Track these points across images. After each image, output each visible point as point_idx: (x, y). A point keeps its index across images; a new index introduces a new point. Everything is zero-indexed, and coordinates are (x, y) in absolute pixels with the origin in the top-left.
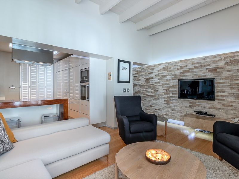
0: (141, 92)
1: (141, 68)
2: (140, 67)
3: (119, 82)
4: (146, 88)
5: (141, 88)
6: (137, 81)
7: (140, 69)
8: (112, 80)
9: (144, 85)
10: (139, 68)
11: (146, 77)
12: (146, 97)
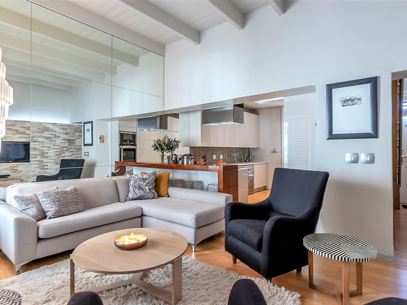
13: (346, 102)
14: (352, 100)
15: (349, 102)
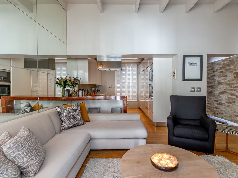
0: (228, 92)
1: (229, 59)
2: (227, 59)
3: (184, 80)
4: (236, 87)
5: (228, 87)
6: (223, 78)
7: (227, 62)
8: (176, 79)
9: (233, 82)
10: (225, 60)
11: (236, 72)
12: (234, 99)
13: (191, 64)
14: (193, 64)
15: (192, 65)
